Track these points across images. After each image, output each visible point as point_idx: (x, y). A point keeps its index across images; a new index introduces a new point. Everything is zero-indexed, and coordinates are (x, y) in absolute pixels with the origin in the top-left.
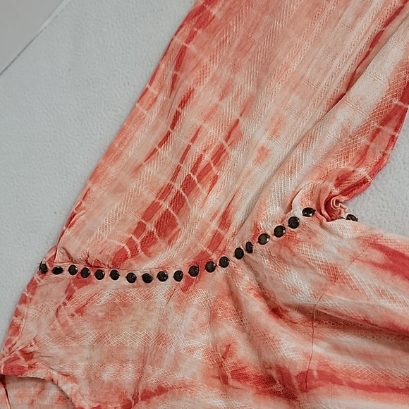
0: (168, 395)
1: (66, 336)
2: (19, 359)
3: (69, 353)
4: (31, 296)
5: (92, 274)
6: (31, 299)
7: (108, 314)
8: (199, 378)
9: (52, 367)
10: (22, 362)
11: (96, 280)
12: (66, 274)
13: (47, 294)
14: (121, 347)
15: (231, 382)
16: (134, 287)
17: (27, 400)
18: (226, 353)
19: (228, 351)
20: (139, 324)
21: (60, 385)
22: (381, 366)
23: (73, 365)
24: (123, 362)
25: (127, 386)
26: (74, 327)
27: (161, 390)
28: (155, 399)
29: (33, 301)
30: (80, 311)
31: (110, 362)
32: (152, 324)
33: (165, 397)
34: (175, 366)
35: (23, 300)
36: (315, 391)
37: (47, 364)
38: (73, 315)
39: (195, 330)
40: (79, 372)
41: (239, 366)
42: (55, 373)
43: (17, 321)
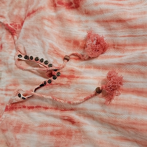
3: (2, 8)
8: (46, 6)
14: (20, 2)
23: (3, 12)
24: (20, 8)
25: (22, 16)
28: (32, 15)
31: (16, 8)
33: (35, 14)
40: (6, 15)
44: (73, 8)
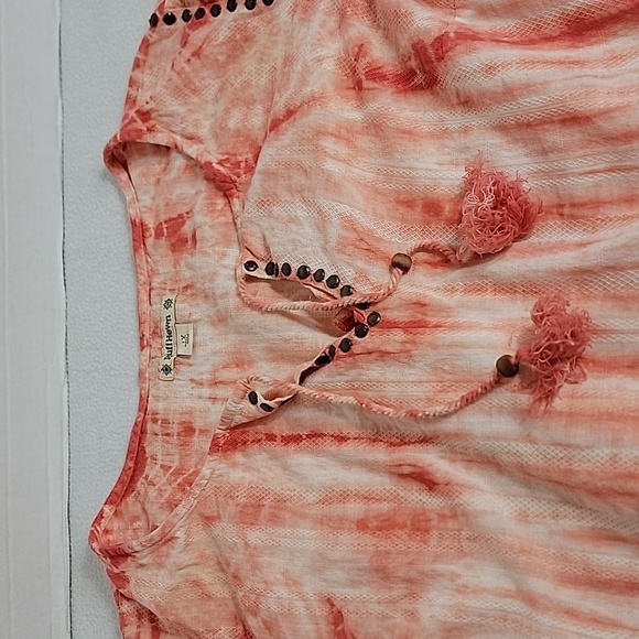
0: (298, 115)
1: (185, 88)
2: (135, 121)
3: (190, 110)
4: (144, 58)
5: (207, 11)
6: (144, 61)
7: (229, 57)
8: (330, 89)
9: (174, 129)
10: (140, 125)
11: (211, 18)
12: (180, 21)
13: (162, 52)
14: (246, 85)
15: (366, 84)
16: (254, 15)
17: (152, 180)
18: (358, 54)
19: (361, 50)
20: (262, 54)
21: (185, 150)
22: (531, 15)
23: (196, 123)
24: (249, 103)
25: (257, 132)
26: (192, 74)
27: (290, 113)
28: (283, 125)
29: (147, 64)
30: (196, 54)
31: (235, 106)
32: (278, 53)
34: (303, 81)
35: (137, 65)
36: (451, 53)
37: (168, 126)
38: (189, 60)
39: (323, 39)
40: (204, 132)
41: (374, 66)
42: (178, 138)
43: (133, 93)
44: (417, 88)
